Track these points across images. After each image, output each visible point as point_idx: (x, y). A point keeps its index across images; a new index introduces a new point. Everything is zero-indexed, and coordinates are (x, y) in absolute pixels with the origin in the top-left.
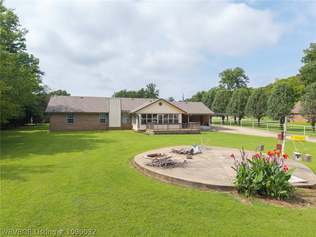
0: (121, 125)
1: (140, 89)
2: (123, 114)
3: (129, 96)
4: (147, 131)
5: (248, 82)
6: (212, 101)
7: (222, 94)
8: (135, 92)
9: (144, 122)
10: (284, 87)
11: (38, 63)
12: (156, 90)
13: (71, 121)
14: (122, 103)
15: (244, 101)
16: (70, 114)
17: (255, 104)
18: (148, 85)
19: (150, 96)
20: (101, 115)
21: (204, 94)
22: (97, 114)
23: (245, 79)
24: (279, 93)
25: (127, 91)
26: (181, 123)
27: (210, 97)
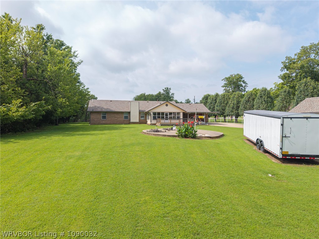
0: (139, 121)
1: (158, 92)
2: (140, 112)
3: (147, 99)
4: (157, 124)
5: (247, 86)
6: (216, 102)
7: (223, 97)
8: (153, 95)
9: (154, 118)
10: (265, 91)
11: (80, 76)
12: (171, 93)
13: (104, 117)
14: (140, 105)
15: (238, 102)
16: (104, 113)
17: (246, 105)
18: (164, 89)
19: (166, 99)
20: (125, 113)
21: (209, 97)
22: (122, 113)
23: (244, 83)
24: (262, 96)
25: (146, 95)
26: (182, 118)
27: (214, 99)
